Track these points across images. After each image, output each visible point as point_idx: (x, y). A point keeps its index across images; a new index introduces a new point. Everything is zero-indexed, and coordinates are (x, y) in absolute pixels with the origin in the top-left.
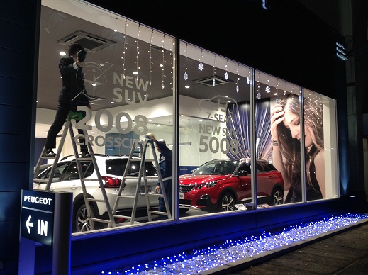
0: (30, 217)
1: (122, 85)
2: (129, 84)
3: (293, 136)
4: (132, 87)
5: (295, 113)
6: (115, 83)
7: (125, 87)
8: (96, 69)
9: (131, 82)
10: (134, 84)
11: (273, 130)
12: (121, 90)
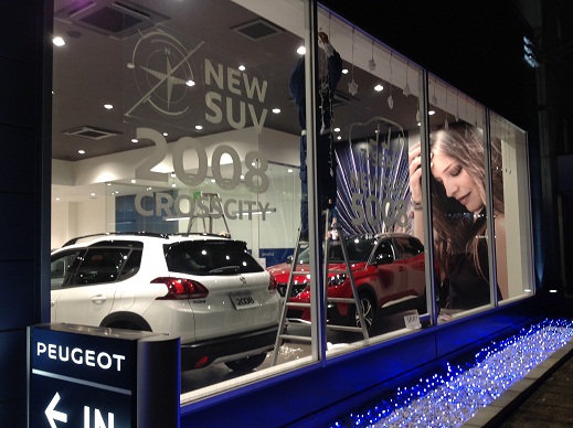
0: (57, 398)
1: (221, 86)
2: (234, 86)
3: (449, 194)
4: (238, 92)
5: (451, 156)
6: (208, 81)
7: (225, 93)
8: (173, 50)
9: (238, 82)
10: (242, 87)
11: (414, 185)
12: (218, 97)
